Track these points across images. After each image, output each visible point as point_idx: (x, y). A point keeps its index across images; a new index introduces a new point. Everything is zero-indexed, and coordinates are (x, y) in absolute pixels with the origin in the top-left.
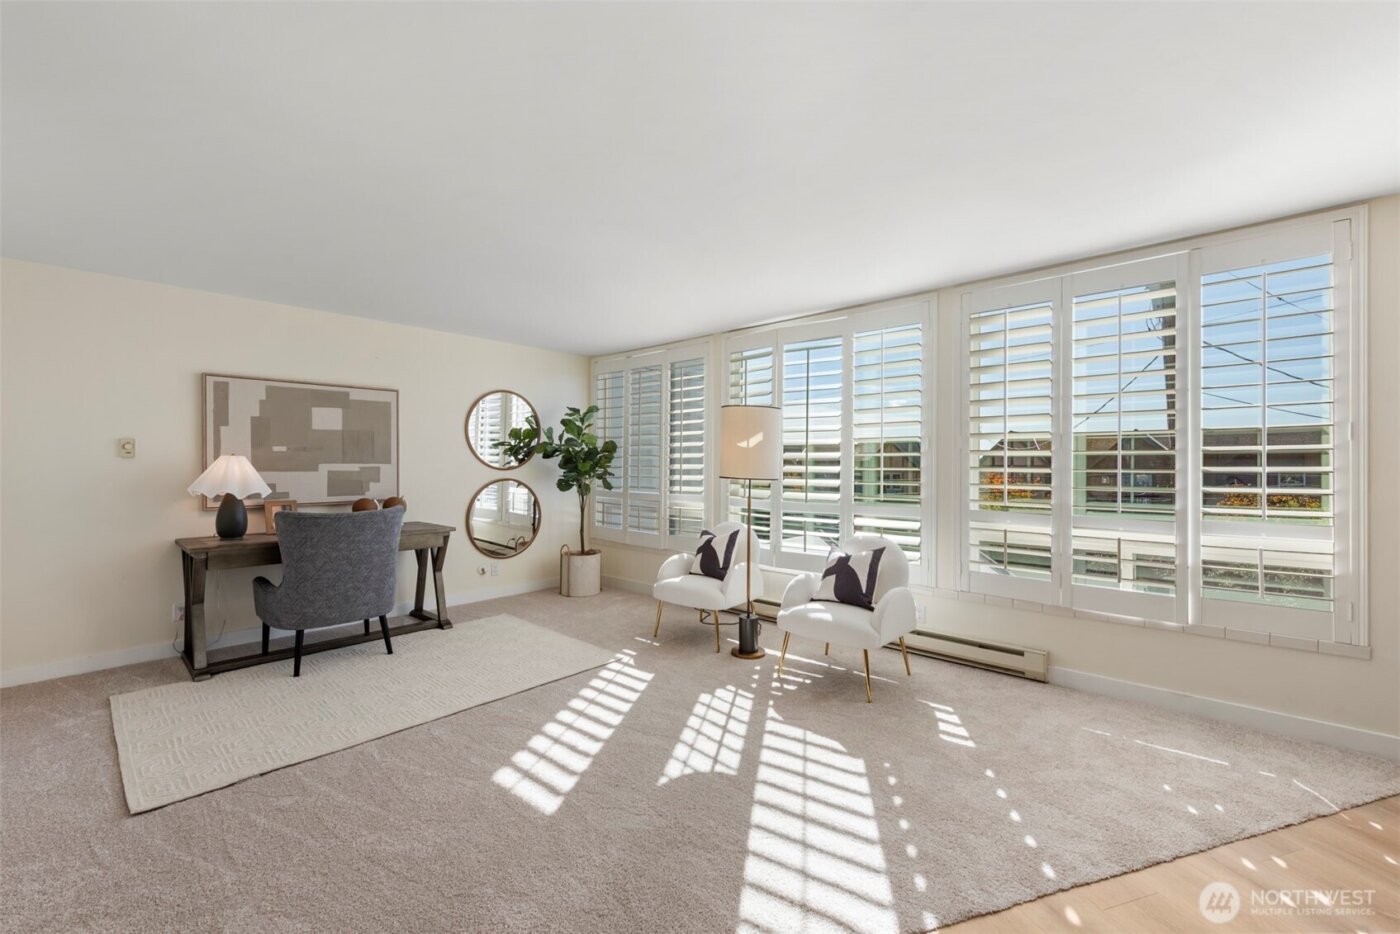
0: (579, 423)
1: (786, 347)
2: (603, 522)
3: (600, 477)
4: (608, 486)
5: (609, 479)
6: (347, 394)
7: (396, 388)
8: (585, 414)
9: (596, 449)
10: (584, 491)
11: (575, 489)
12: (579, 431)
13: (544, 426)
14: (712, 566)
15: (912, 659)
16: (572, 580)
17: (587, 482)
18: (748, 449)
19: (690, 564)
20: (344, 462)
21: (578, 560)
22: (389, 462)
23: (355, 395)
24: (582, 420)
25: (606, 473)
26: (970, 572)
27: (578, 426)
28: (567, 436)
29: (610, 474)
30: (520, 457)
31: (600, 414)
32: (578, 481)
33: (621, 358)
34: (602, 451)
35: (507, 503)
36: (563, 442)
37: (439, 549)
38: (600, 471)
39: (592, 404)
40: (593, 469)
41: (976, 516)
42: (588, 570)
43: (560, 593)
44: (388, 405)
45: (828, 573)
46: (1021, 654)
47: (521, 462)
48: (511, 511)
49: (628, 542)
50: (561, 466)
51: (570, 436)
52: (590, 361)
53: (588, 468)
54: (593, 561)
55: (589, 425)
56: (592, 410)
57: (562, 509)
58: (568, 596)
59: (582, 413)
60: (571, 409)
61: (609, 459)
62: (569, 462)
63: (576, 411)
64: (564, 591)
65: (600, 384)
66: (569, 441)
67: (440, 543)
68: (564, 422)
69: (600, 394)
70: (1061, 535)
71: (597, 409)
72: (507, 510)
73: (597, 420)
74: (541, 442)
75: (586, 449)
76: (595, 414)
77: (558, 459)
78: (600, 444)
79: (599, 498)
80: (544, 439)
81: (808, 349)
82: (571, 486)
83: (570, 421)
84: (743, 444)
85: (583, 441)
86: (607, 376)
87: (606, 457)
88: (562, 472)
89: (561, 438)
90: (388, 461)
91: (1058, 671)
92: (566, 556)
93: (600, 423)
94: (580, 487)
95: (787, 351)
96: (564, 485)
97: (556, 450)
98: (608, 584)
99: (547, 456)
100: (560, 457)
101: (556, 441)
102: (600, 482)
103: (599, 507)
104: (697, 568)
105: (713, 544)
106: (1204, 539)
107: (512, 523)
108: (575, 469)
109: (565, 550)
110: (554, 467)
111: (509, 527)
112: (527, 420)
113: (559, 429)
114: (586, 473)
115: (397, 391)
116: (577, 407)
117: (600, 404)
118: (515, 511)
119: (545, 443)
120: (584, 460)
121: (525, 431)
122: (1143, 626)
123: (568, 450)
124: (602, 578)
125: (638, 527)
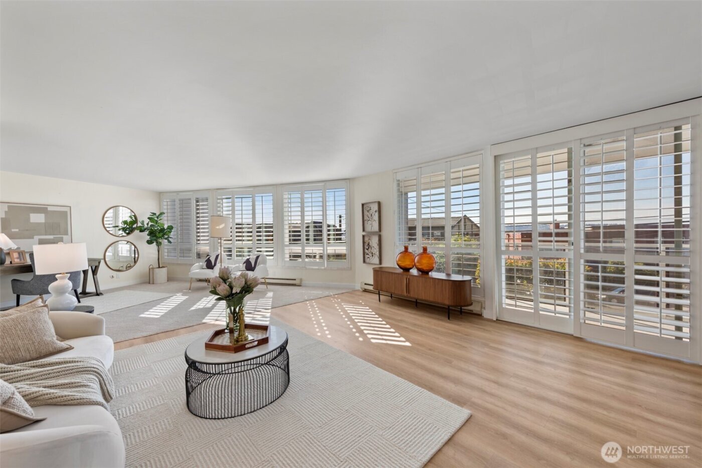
0: (156, 219)
1: (236, 196)
2: (168, 256)
3: (166, 239)
4: (170, 242)
5: (170, 239)
6: (47, 208)
7: (70, 205)
8: (159, 215)
9: (164, 228)
10: (159, 244)
11: (155, 243)
12: (157, 222)
13: (140, 219)
14: (210, 265)
15: (268, 286)
16: (155, 278)
17: (160, 241)
18: (219, 229)
19: (203, 266)
20: (46, 235)
21: (157, 270)
22: (68, 235)
23: (50, 208)
24: (158, 217)
25: (169, 237)
26: (285, 261)
27: (156, 220)
28: (150, 224)
29: (171, 238)
30: (127, 232)
31: (165, 215)
32: (156, 240)
33: (175, 194)
34: (167, 229)
35: (118, 251)
36: (149, 226)
37: (96, 267)
38: (166, 237)
39: (162, 212)
40: (163, 236)
41: (287, 246)
42: (162, 274)
43: (149, 283)
44: (66, 212)
45: (244, 263)
46: (295, 280)
47: (128, 234)
48: (120, 255)
49: (179, 263)
50: (148, 235)
51: (152, 224)
52: (160, 195)
53: (161, 236)
54: (164, 270)
55: (161, 219)
56: (162, 214)
57: (149, 252)
58: (153, 284)
59: (157, 215)
60: (152, 213)
61: (170, 232)
62: (152, 233)
63: (154, 214)
64: (151, 282)
65: (165, 203)
66: (151, 226)
67: (97, 264)
68: (149, 218)
69: (165, 207)
70: (303, 250)
71: (164, 213)
72: (118, 255)
73: (164, 217)
74: (138, 226)
75: (160, 229)
76: (163, 215)
77: (147, 232)
78: (166, 227)
79: (166, 247)
80: (139, 224)
81: (242, 198)
82: (153, 243)
83: (152, 218)
84: (218, 227)
85: (158, 226)
86: (168, 200)
87: (168, 231)
88: (149, 237)
89: (148, 224)
90: (66, 234)
91: (304, 283)
92: (151, 270)
93: (165, 218)
94: (157, 243)
95: (236, 198)
96: (150, 242)
97: (146, 229)
98: (170, 279)
99: (141, 231)
100: (148, 232)
101: (146, 226)
102: (166, 241)
103: (166, 251)
104: (205, 267)
105: (210, 259)
106: (328, 248)
107: (121, 260)
108: (155, 236)
109: (151, 267)
110: (145, 236)
111: (119, 262)
112: (130, 217)
113: (146, 221)
114: (160, 237)
115: (70, 207)
116: (155, 212)
117: (165, 211)
118: (123, 255)
119: (140, 226)
120: (159, 233)
121: (130, 222)
122: (318, 269)
123: (151, 229)
124: (168, 277)
125: (183, 257)
